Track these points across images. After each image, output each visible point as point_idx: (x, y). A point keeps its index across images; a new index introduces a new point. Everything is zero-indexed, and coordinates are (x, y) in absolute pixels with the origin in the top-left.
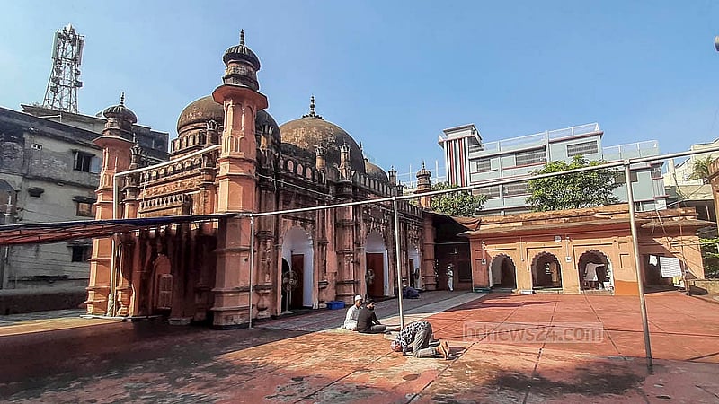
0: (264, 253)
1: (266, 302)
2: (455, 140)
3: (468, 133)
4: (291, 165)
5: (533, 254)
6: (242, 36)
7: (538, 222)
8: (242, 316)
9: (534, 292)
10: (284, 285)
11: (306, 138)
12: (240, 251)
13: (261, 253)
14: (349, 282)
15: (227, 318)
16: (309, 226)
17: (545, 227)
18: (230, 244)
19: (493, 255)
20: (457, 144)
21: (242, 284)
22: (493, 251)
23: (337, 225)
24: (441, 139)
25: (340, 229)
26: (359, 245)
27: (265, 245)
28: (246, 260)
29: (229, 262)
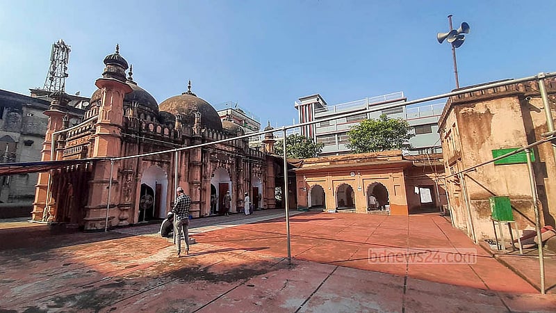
0: (126, 184)
1: (126, 215)
2: (306, 105)
3: (315, 100)
4: (151, 127)
5: (337, 184)
6: (118, 48)
7: (340, 162)
8: (101, 224)
9: (336, 212)
10: (141, 204)
11: (177, 108)
12: (103, 182)
13: (124, 183)
14: (196, 203)
15: (91, 225)
16: (165, 165)
17: (343, 166)
18: (97, 178)
19: (311, 185)
20: (307, 108)
21: (103, 203)
22: (312, 182)
23: (190, 165)
24: (297, 104)
25: (192, 168)
26: (205, 178)
27: (127, 178)
28: (108, 188)
29: (95, 189)
